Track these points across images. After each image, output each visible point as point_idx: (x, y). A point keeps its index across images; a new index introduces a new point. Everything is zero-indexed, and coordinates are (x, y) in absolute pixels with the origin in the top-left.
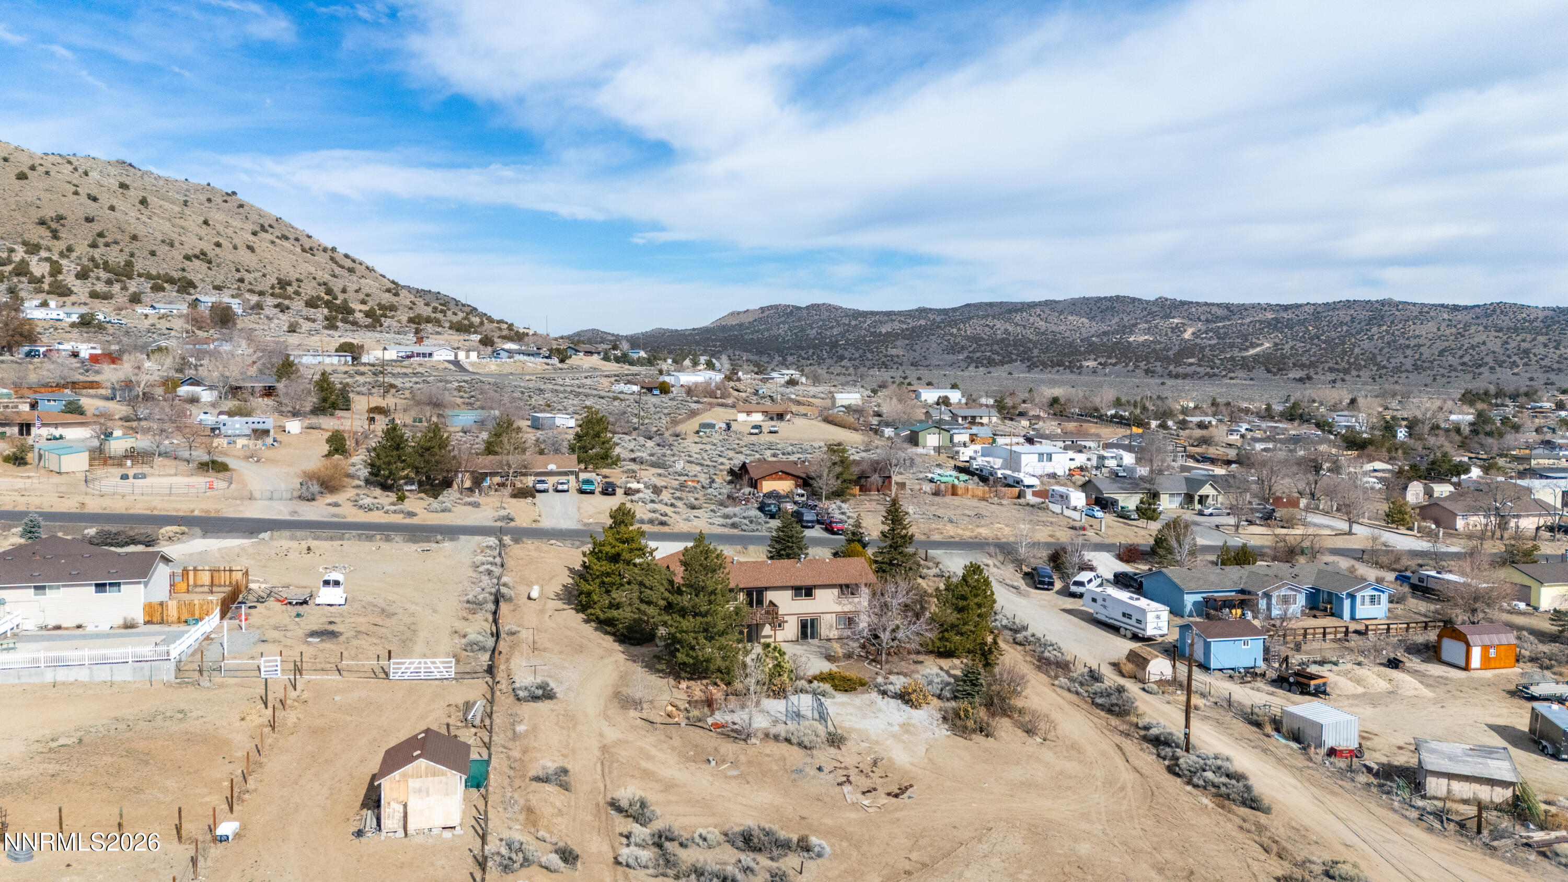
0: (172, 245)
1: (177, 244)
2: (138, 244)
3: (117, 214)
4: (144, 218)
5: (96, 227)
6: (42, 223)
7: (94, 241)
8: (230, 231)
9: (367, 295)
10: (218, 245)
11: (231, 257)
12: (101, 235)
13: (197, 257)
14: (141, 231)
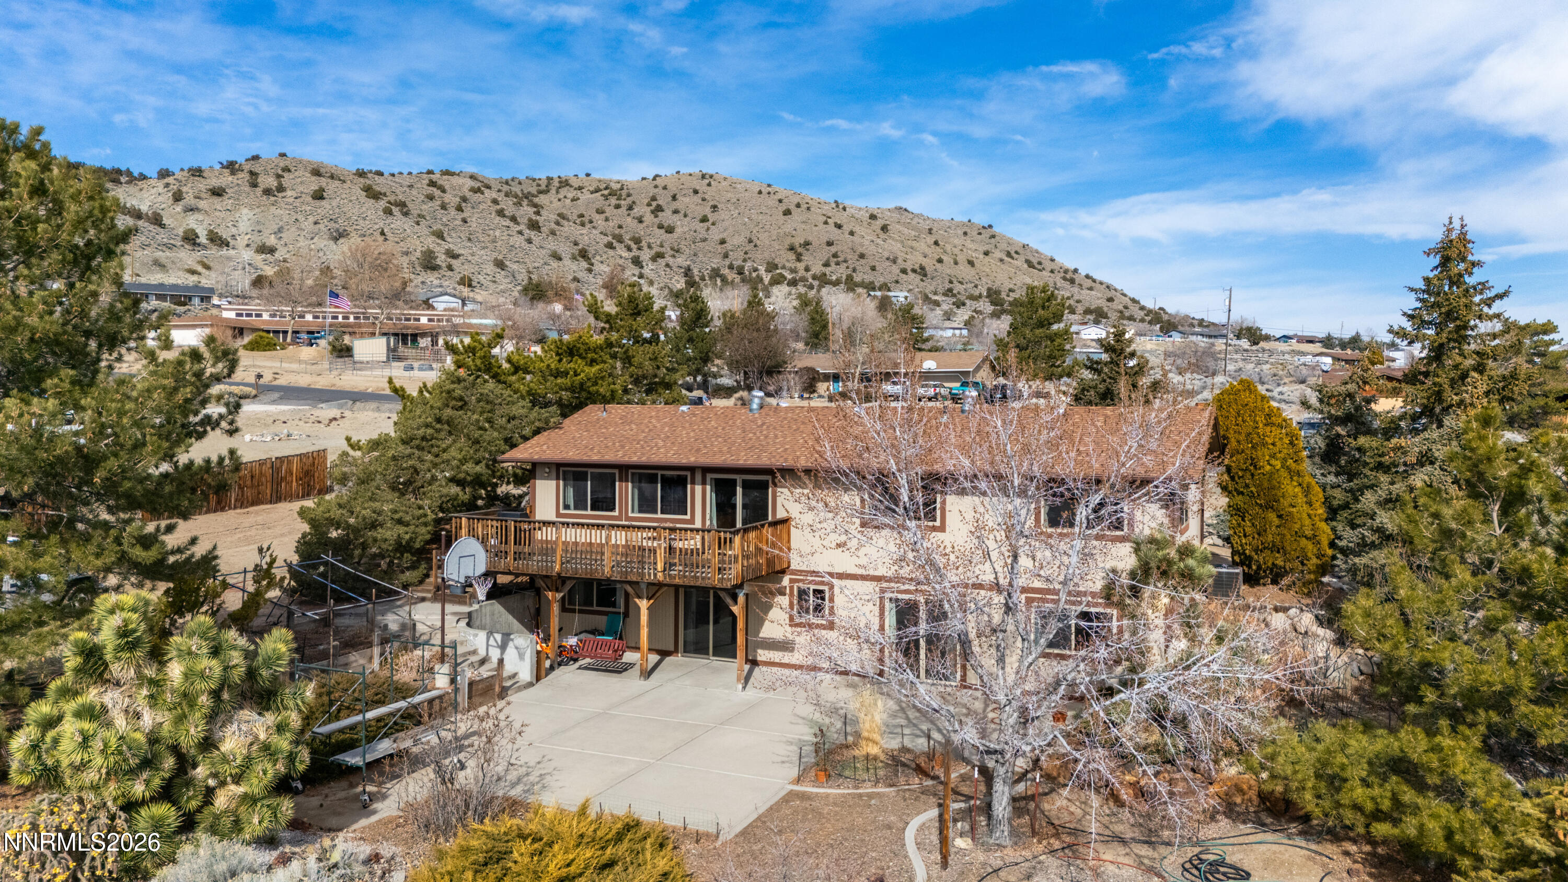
0: (894, 261)
1: (900, 261)
2: (863, 261)
3: (856, 238)
4: (880, 241)
5: (833, 249)
6: (792, 248)
7: (828, 260)
8: (956, 251)
9: (1078, 301)
10: (940, 261)
11: (948, 271)
12: (835, 255)
13: (914, 271)
14: (869, 249)
